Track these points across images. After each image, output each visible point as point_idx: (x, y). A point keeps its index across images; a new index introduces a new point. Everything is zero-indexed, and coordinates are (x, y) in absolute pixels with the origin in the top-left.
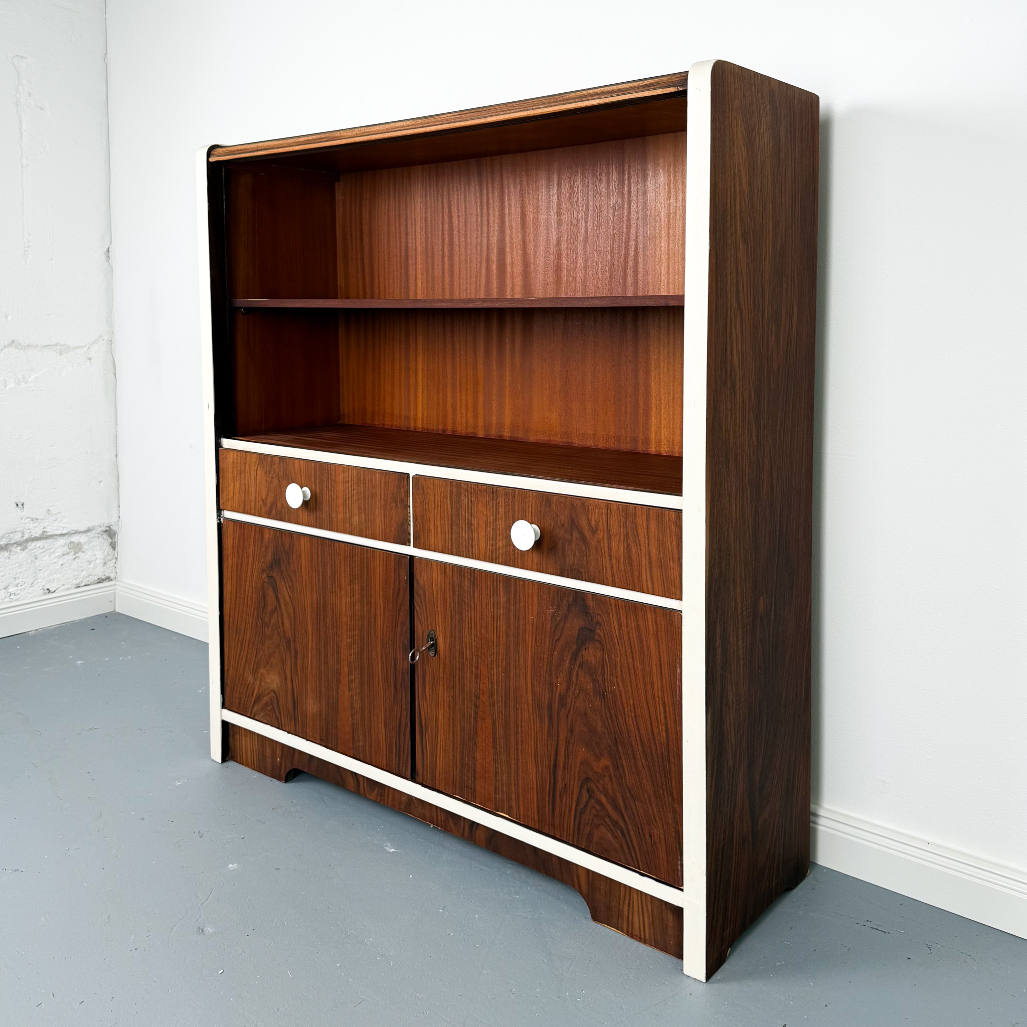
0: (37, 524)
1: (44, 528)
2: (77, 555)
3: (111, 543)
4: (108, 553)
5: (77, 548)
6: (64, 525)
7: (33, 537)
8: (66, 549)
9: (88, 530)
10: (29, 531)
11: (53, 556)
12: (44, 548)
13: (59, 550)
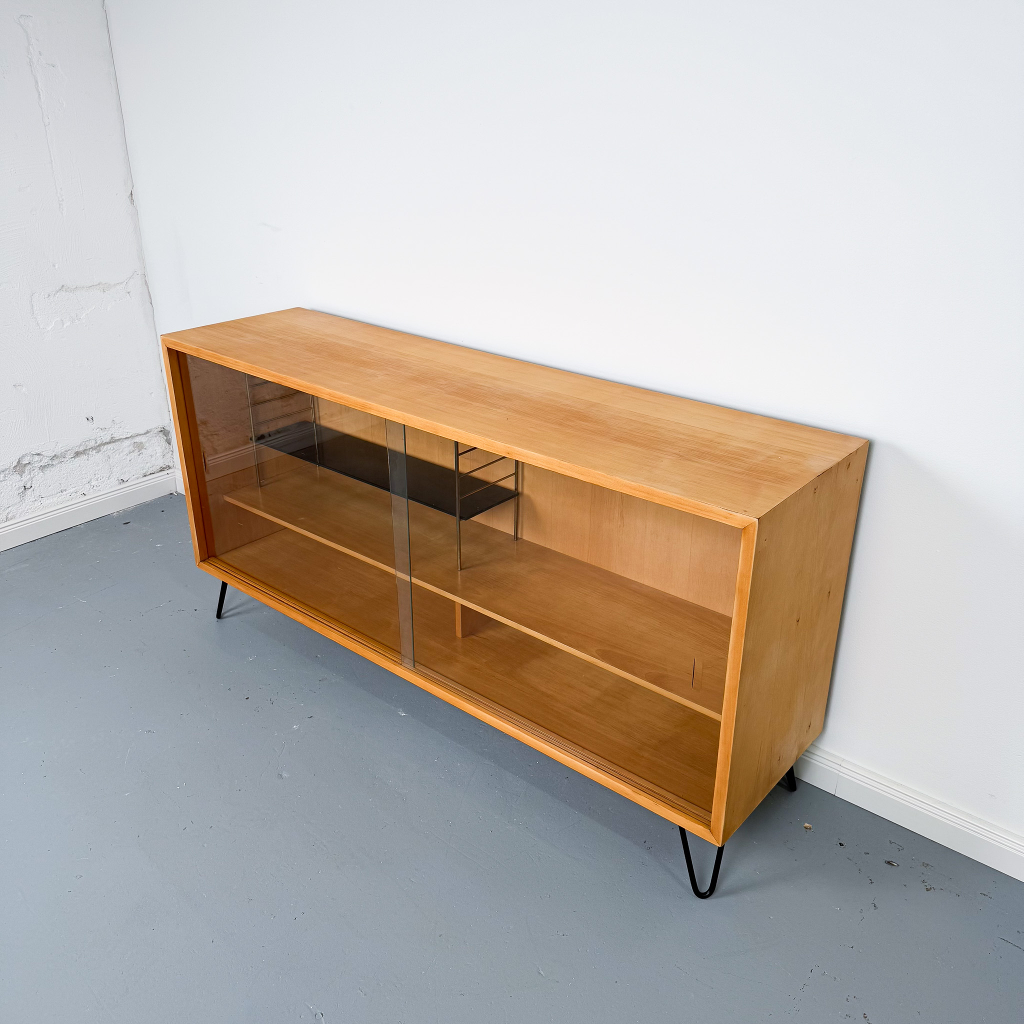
0: (106, 432)
1: (112, 434)
2: (140, 452)
3: (166, 440)
4: (165, 447)
5: (140, 447)
6: (127, 431)
7: (104, 442)
8: (131, 448)
9: (148, 432)
10: (100, 438)
11: (121, 455)
12: (114, 449)
13: (126, 449)
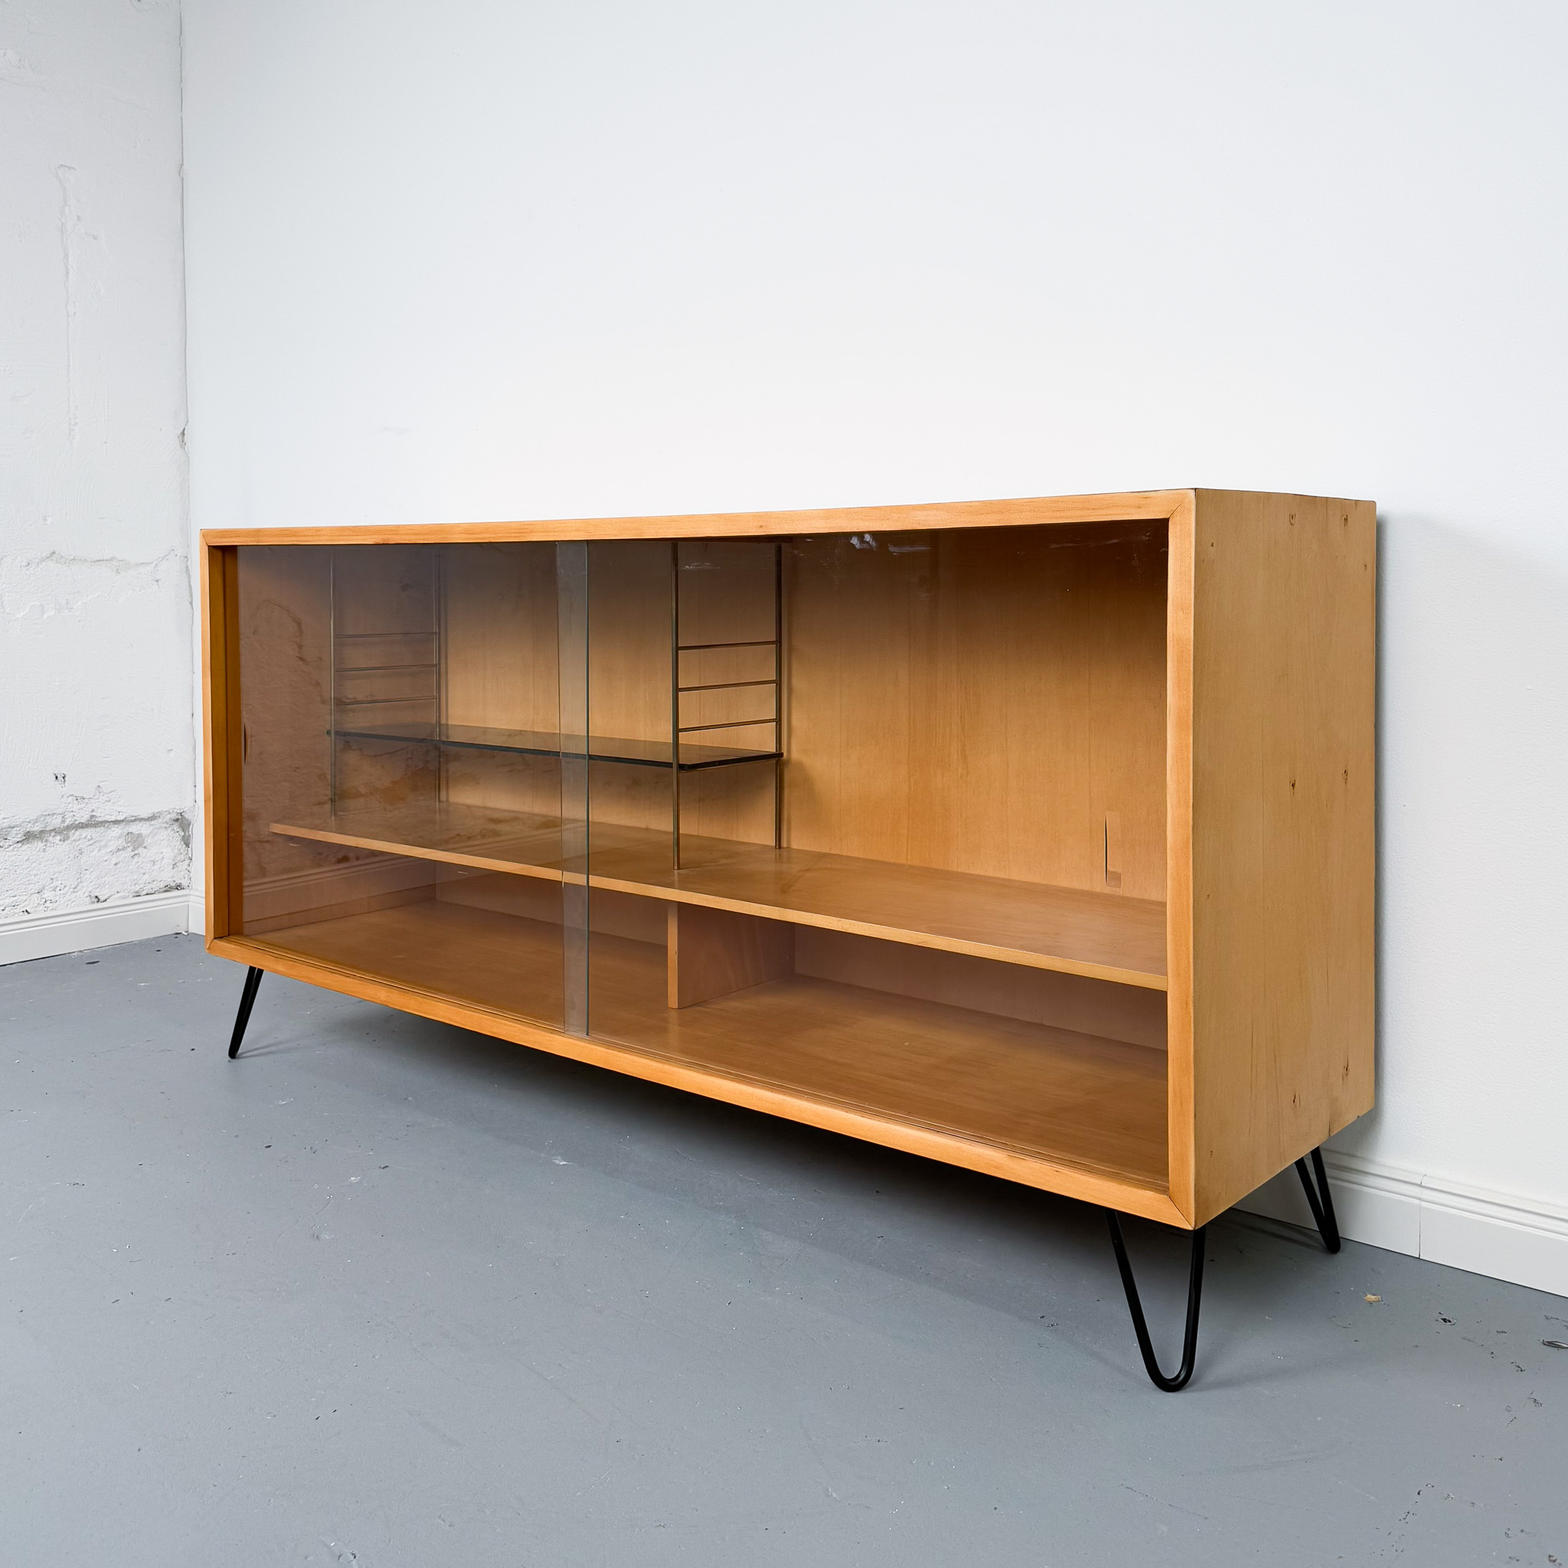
0: (82, 806)
1: (93, 811)
2: (136, 852)
3: (183, 837)
4: (179, 851)
5: (136, 842)
6: (119, 809)
7: (77, 822)
8: (121, 842)
9: (152, 818)
10: (72, 814)
11: (103, 851)
12: (92, 839)
13: (112, 843)
